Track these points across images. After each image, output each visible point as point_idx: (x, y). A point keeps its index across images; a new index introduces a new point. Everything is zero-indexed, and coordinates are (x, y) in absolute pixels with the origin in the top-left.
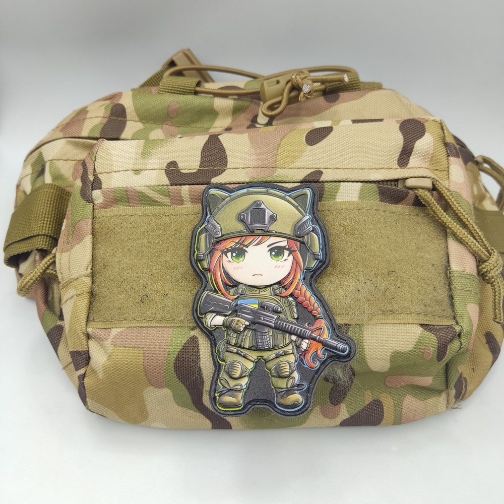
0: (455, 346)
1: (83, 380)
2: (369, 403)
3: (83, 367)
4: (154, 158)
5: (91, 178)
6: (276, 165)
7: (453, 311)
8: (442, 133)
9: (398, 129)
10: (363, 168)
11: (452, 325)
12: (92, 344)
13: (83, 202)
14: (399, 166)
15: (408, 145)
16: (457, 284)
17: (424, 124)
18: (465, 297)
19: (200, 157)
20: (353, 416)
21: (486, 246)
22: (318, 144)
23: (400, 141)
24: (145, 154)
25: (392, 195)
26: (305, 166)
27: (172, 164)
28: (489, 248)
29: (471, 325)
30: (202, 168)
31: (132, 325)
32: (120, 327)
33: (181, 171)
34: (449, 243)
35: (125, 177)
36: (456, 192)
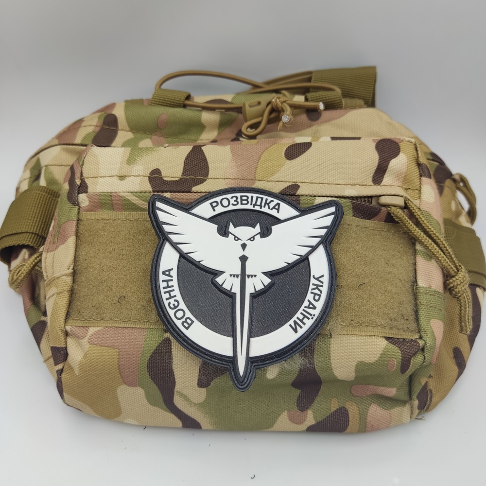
0: (418, 359)
1: (60, 375)
2: (335, 411)
3: (61, 363)
4: (139, 166)
5: (78, 182)
6: (255, 177)
7: (418, 325)
8: (416, 154)
9: (374, 148)
10: (339, 183)
11: (416, 339)
12: (70, 342)
13: (70, 205)
14: (374, 183)
15: (383, 163)
16: (423, 299)
17: (400, 144)
18: (429, 312)
19: (182, 167)
20: (319, 422)
21: (454, 262)
22: (297, 159)
23: (375, 159)
24: (130, 161)
25: (365, 210)
26: (283, 180)
27: (157, 172)
28: (457, 264)
29: (434, 339)
30: (184, 177)
31: (109, 325)
32: (98, 327)
33: (164, 178)
34: (417, 259)
35: (110, 183)
36: (427, 211)
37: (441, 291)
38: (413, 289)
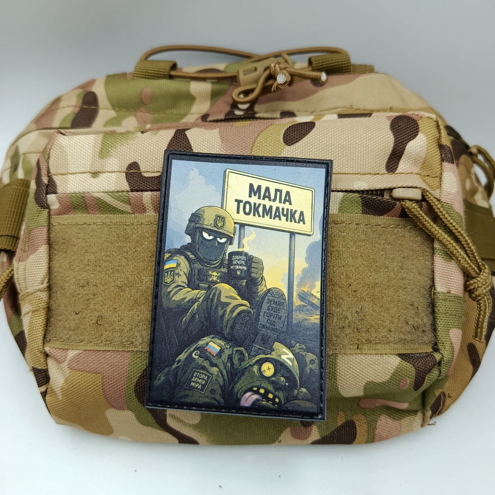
0: (433, 375)
1: (45, 397)
2: (342, 425)
3: (44, 385)
4: (114, 158)
5: (45, 180)
7: (436, 337)
8: (437, 133)
9: (389, 127)
10: (346, 172)
12: (51, 363)
13: (38, 208)
14: (387, 171)
15: (399, 147)
16: (441, 307)
17: (418, 122)
18: (448, 321)
20: (325, 437)
21: (476, 261)
22: (297, 143)
23: (390, 142)
24: (103, 153)
25: (377, 206)
27: (134, 166)
28: (480, 264)
29: (453, 352)
31: (88, 348)
32: (77, 350)
33: (143, 174)
34: (435, 260)
35: (82, 181)
36: (448, 203)
37: (461, 295)
38: (431, 295)
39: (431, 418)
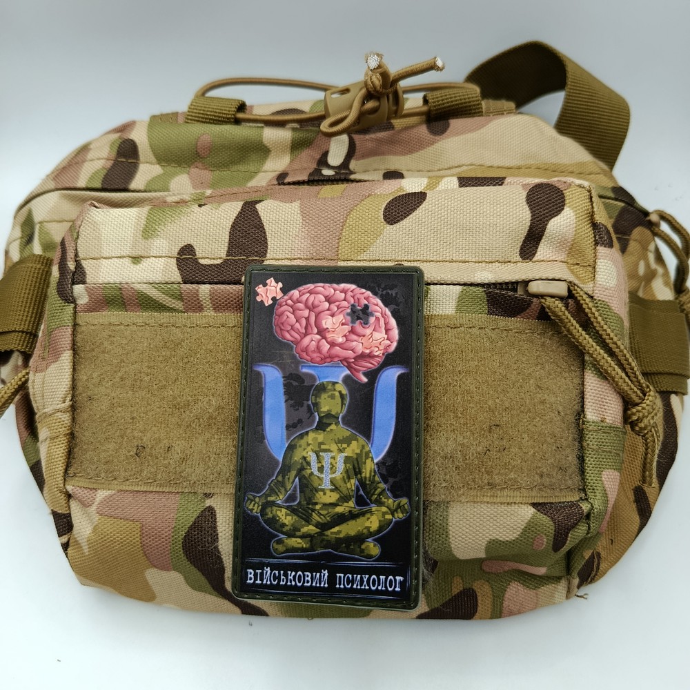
0: (579, 531)
1: (67, 550)
2: (458, 593)
3: (65, 534)
4: (162, 240)
5: (72, 265)
6: (337, 255)
7: (583, 479)
8: (590, 207)
10: (467, 259)
11: (579, 501)
13: (61, 301)
14: (521, 257)
15: (537, 226)
16: (592, 441)
17: (564, 192)
18: (601, 459)
19: (227, 240)
20: (435, 609)
21: (639, 381)
22: (402, 222)
23: (525, 220)
24: (148, 232)
25: (507, 304)
26: (380, 257)
27: (188, 249)
28: (644, 385)
29: (606, 501)
30: (230, 257)
31: (124, 488)
32: (109, 490)
33: (200, 260)
34: (586, 377)
35: (118, 268)
36: (603, 301)
37: (619, 424)
38: (578, 424)
39: (579, 587)
